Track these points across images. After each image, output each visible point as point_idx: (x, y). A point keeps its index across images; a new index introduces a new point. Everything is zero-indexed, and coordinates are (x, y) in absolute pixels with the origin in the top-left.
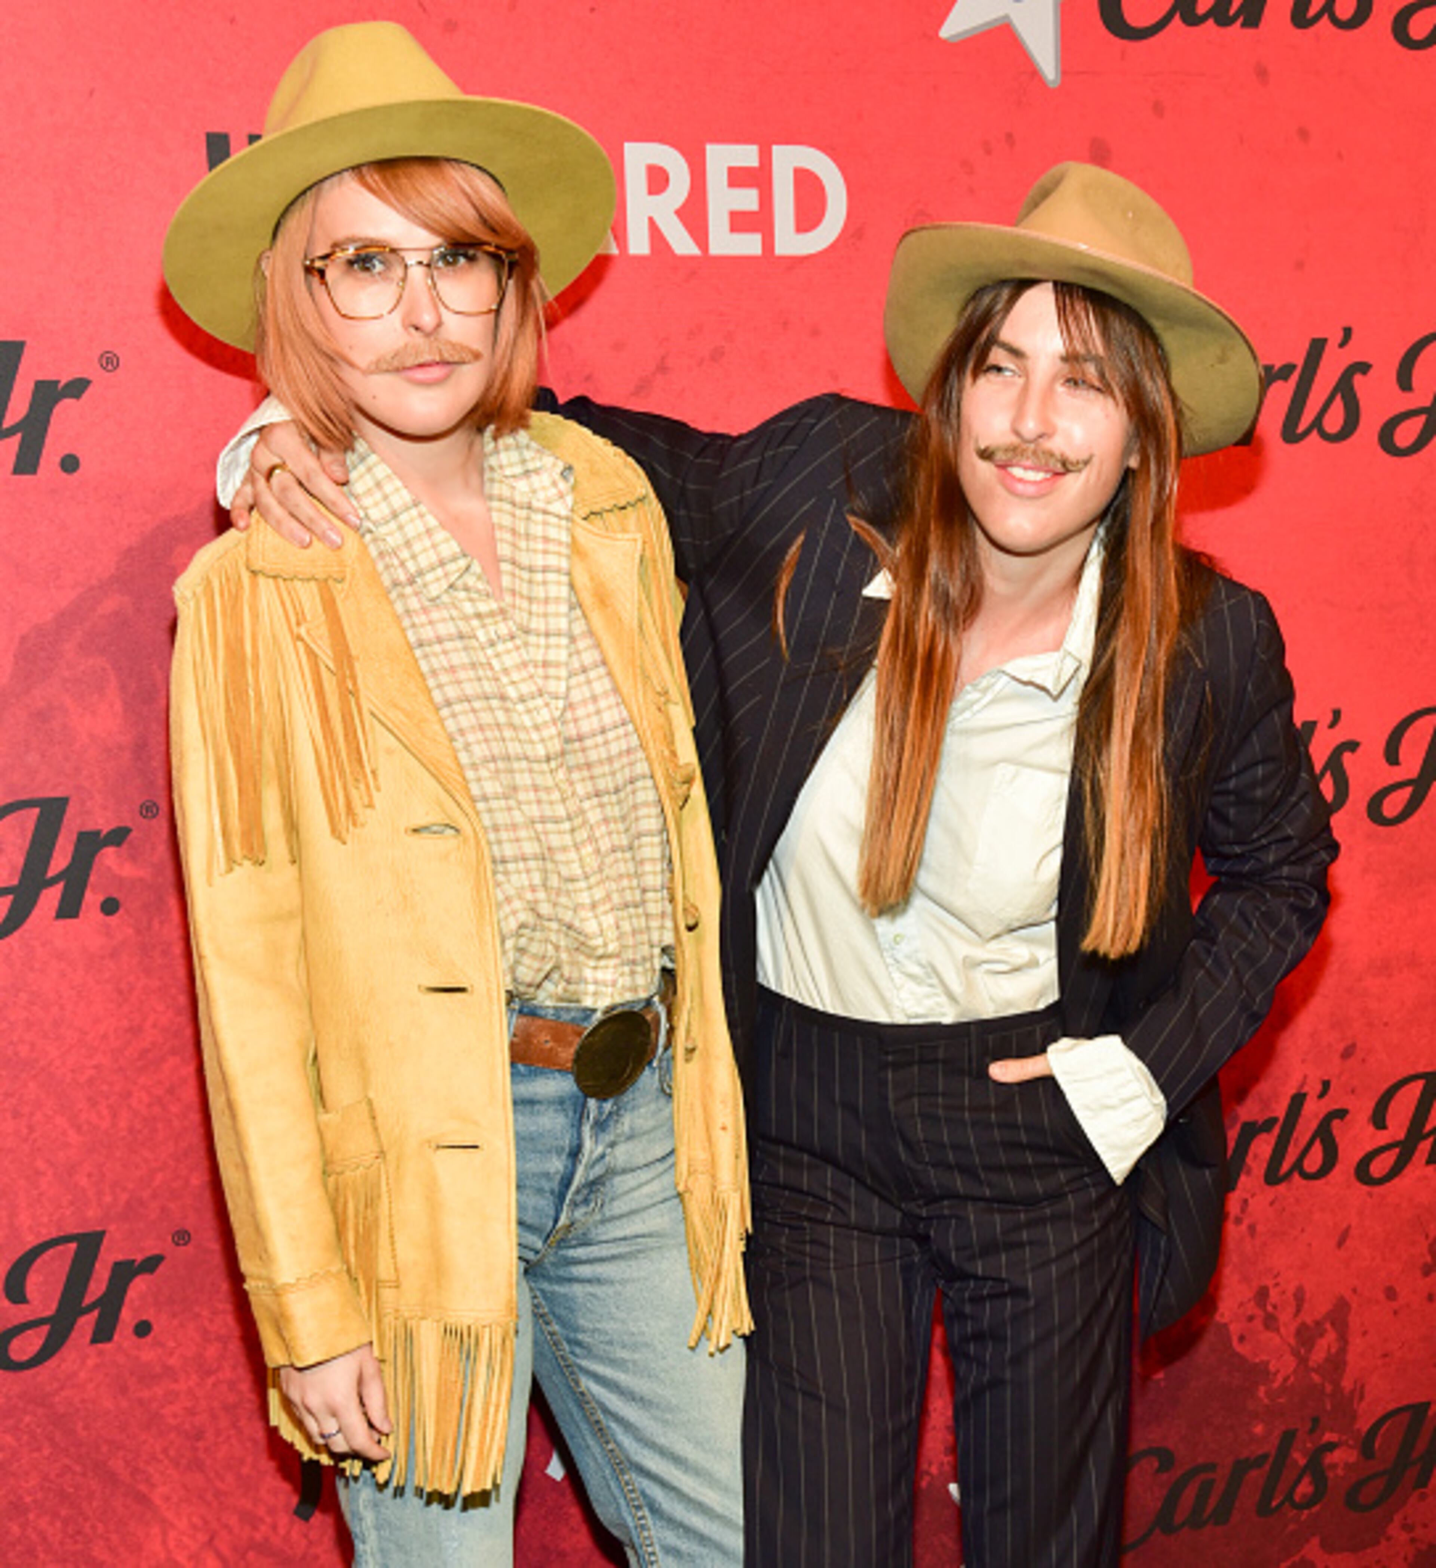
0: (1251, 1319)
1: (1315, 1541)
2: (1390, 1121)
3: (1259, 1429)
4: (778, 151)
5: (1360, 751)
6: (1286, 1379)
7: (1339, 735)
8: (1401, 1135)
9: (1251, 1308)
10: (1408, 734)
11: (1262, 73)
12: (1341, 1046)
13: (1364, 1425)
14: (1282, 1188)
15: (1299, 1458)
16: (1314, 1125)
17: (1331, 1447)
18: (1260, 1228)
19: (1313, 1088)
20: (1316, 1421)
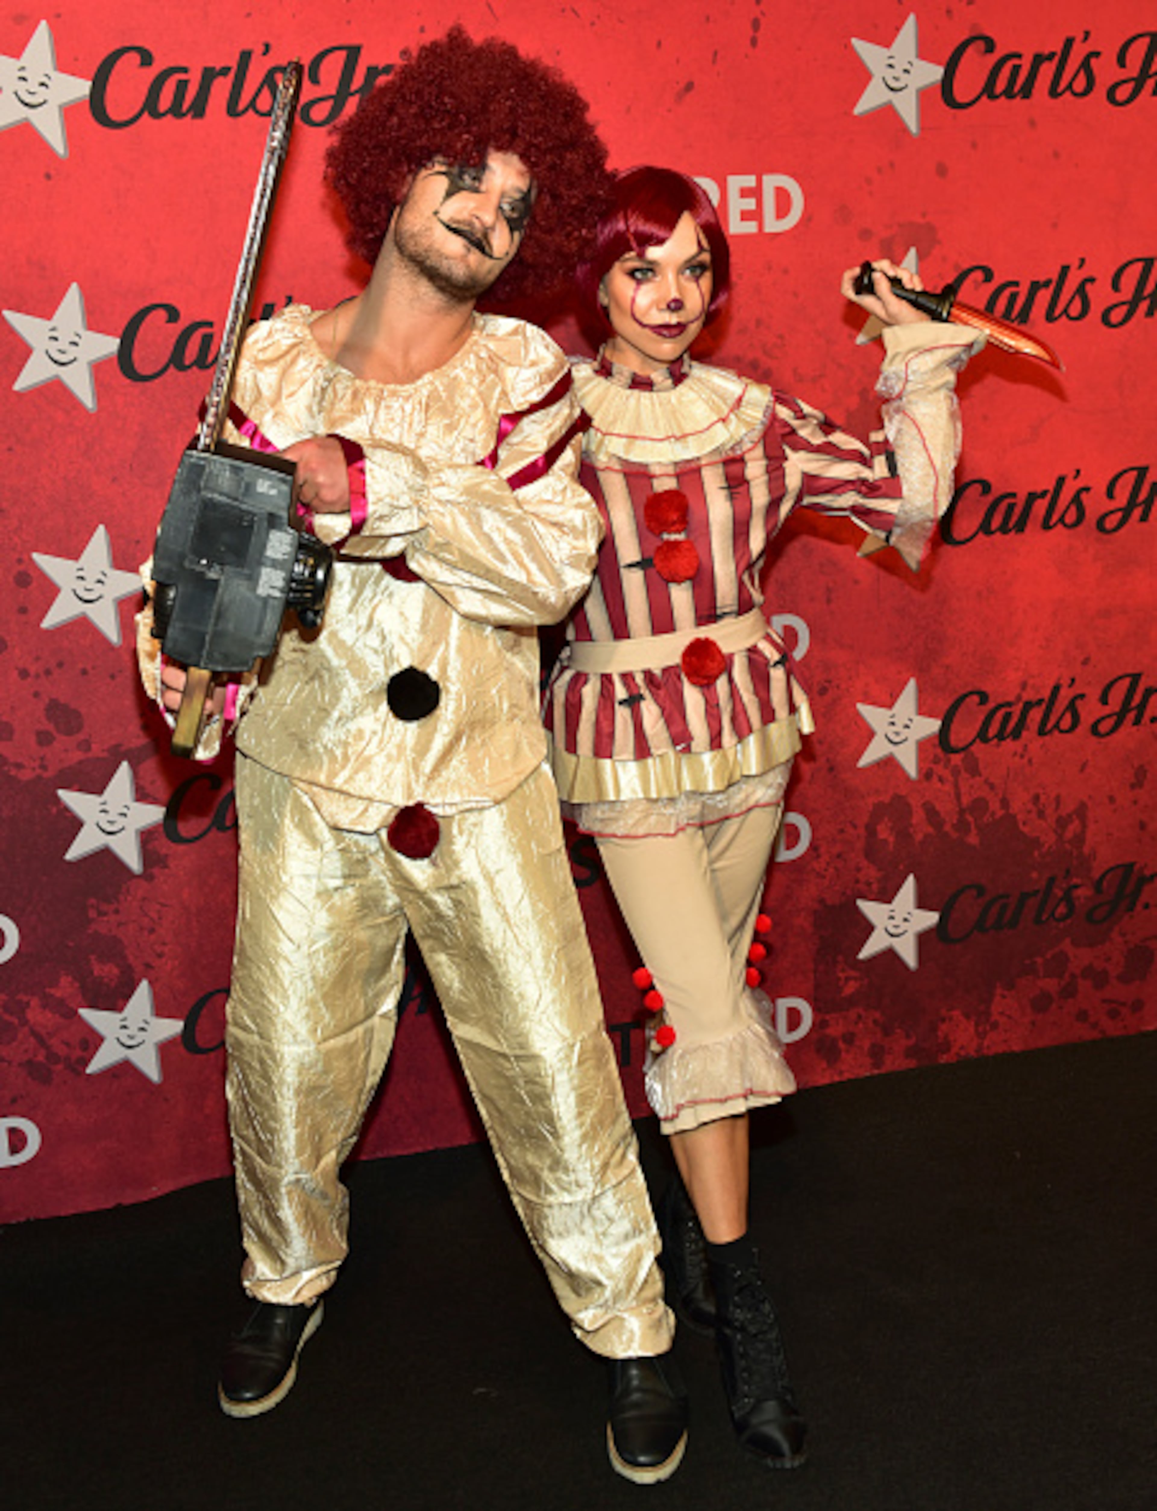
0: (1030, 812)
1: (1068, 941)
2: (1110, 701)
3: (1034, 875)
4: (765, 178)
5: (1092, 492)
6: (1050, 847)
7: (1080, 483)
8: (1117, 709)
9: (1030, 806)
10: (1121, 482)
11: (1032, 123)
12: (1082, 658)
13: (1096, 875)
14: (1047, 738)
15: (1059, 893)
16: (1066, 703)
17: (1076, 887)
18: (1034, 761)
19: (1065, 682)
20: (1068, 871)
